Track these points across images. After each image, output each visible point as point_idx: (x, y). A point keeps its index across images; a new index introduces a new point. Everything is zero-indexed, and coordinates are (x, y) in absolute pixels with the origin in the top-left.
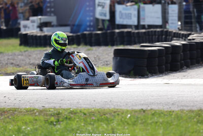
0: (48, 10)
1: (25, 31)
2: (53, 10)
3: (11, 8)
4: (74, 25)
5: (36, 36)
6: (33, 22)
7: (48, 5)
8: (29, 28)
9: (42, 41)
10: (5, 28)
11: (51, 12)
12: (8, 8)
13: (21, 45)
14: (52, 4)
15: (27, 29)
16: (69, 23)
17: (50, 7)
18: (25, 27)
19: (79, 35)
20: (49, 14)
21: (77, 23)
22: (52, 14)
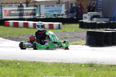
0: (99, 9)
1: (85, 20)
2: (101, 9)
3: (79, 6)
4: (112, 18)
5: (87, 23)
6: (89, 15)
7: (99, 6)
8: (87, 18)
9: (90, 26)
10: (75, 18)
11: (100, 10)
12: (78, 7)
13: (79, 27)
14: (101, 6)
15: (86, 19)
16: (109, 16)
17: (100, 7)
18: (85, 18)
19: (107, 23)
20: (99, 11)
21: (113, 17)
22: (101, 11)
